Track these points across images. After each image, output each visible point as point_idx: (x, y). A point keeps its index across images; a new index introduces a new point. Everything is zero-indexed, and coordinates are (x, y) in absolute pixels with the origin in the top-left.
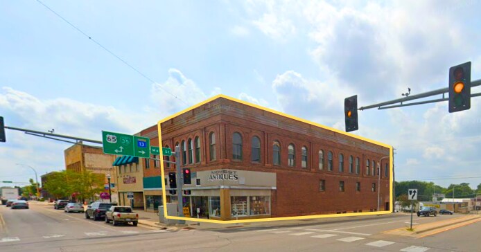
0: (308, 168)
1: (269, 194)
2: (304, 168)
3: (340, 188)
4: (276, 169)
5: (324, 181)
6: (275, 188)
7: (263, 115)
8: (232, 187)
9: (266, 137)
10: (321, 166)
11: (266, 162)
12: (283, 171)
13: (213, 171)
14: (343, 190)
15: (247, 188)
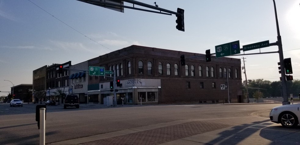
0: (179, 75)
1: (157, 90)
2: (176, 76)
3: (201, 87)
4: (161, 77)
5: (189, 82)
6: (160, 87)
7: (153, 51)
8: (138, 87)
9: (155, 61)
10: (187, 74)
11: (155, 74)
12: (164, 78)
13: (129, 80)
14: (203, 87)
15: (146, 87)
